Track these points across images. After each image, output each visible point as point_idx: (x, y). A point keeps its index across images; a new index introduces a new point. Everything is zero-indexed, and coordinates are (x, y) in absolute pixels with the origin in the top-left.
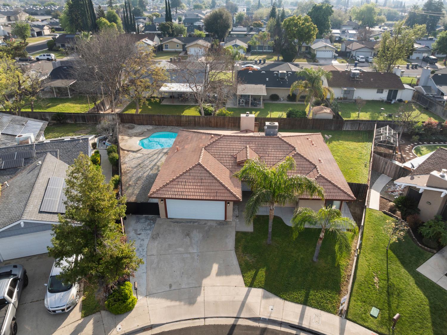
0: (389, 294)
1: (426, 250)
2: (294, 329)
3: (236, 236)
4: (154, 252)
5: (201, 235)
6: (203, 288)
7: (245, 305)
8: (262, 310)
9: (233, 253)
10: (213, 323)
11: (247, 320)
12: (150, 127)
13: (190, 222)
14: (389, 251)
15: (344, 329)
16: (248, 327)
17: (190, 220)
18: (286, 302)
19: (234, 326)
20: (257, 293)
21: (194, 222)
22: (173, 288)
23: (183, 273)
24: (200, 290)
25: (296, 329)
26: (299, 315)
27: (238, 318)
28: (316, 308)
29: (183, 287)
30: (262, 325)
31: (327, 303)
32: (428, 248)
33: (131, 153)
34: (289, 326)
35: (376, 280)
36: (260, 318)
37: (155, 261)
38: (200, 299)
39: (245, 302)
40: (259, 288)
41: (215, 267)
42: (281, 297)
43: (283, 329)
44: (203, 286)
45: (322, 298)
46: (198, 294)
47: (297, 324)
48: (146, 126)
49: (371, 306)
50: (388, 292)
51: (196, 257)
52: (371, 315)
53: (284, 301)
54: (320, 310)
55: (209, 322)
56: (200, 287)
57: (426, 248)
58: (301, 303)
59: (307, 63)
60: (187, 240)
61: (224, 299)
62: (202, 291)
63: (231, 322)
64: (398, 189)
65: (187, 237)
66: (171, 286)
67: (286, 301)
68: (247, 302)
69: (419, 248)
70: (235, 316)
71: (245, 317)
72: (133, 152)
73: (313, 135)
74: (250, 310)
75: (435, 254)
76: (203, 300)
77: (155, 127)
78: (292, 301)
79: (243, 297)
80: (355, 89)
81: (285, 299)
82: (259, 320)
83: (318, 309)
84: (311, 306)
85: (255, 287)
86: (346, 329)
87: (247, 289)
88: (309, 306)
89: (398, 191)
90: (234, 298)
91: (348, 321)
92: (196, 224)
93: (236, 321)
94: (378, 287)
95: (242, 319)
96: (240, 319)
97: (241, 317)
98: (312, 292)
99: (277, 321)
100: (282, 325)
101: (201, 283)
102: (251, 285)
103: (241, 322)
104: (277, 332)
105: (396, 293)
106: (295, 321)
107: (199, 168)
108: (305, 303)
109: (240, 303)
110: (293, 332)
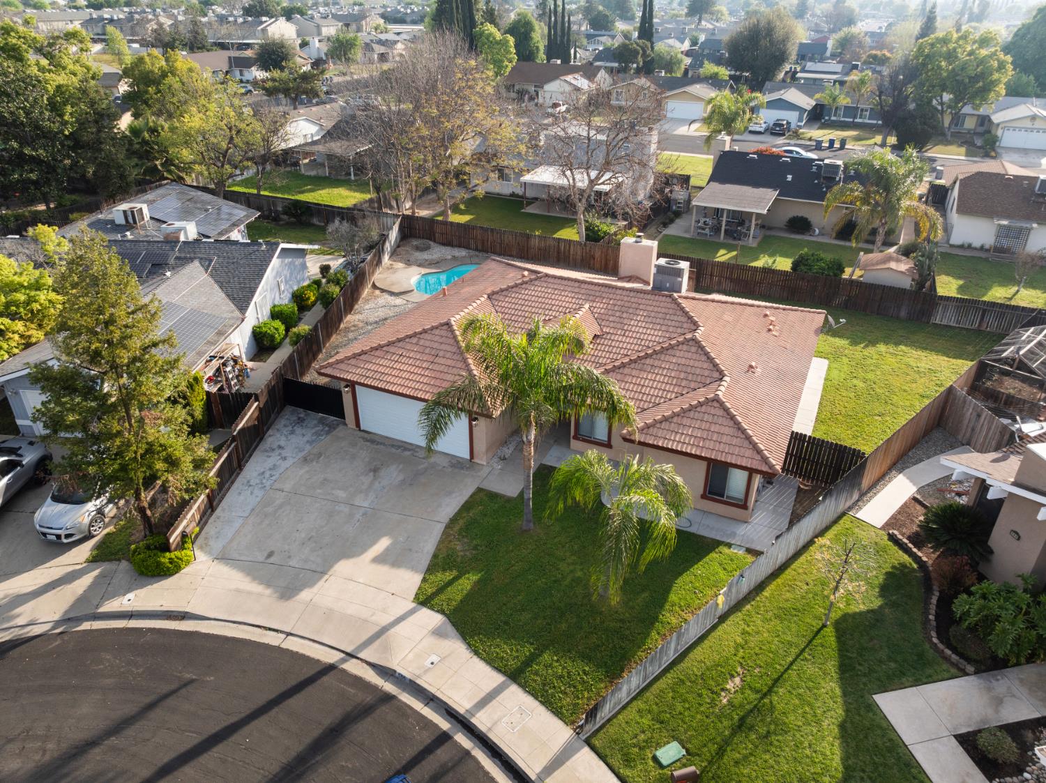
0: (740, 727)
1: (947, 659)
2: (452, 720)
3: (471, 496)
4: (288, 486)
5: (401, 478)
6: (326, 577)
7: (383, 637)
8: (411, 656)
9: (438, 529)
10: (295, 649)
11: (368, 667)
13: (399, 447)
15: (563, 763)
16: (358, 681)
17: (400, 444)
18: (476, 660)
19: (331, 668)
20: (428, 620)
21: (406, 449)
22: (272, 560)
23: (310, 539)
24: (320, 578)
25: (455, 722)
26: (482, 695)
27: (351, 655)
28: (532, 695)
29: (291, 563)
30: (389, 687)
31: (565, 693)
32: (954, 656)
33: (386, 296)
34: (446, 710)
35: (733, 684)
36: (395, 671)
37: (278, 502)
38: (305, 595)
39: (388, 630)
40: (438, 611)
41: (381, 545)
42: (469, 645)
43: (427, 712)
44: (330, 573)
45: (561, 677)
46: (310, 583)
47: (462, 711)
48: (456, 249)
49: (673, 737)
50: (742, 720)
51: (358, 516)
52: (655, 759)
53: (472, 654)
54: (541, 702)
55: (293, 645)
56: (324, 573)
57: (948, 652)
58: (504, 673)
59: (963, 158)
60: (367, 480)
61: (352, 610)
62: (321, 582)
63: (330, 657)
65: (371, 474)
66: (270, 555)
67: (475, 657)
68: (393, 631)
69: (927, 646)
70: (348, 650)
71: (367, 660)
72: (392, 294)
73: (796, 310)
74: (386, 649)
75: (967, 674)
76: (309, 599)
78: (490, 661)
79: (392, 619)
80: (1035, 225)
81: (476, 653)
82: (392, 675)
83: (536, 698)
84: (523, 686)
85: (431, 608)
86: (568, 763)
87: (414, 605)
88: (520, 685)
90: (372, 615)
91: (586, 749)
92: (408, 453)
93: (343, 661)
94: (725, 701)
95: (359, 662)
96: (354, 660)
97: (359, 656)
98: (546, 657)
99: (425, 689)
100: (431, 703)
101: (331, 567)
102: (425, 600)
103: (352, 667)
104: (409, 711)
105: (763, 730)
106: (462, 704)
107: (444, 333)
108: (515, 675)
109: (377, 629)
110: (444, 725)
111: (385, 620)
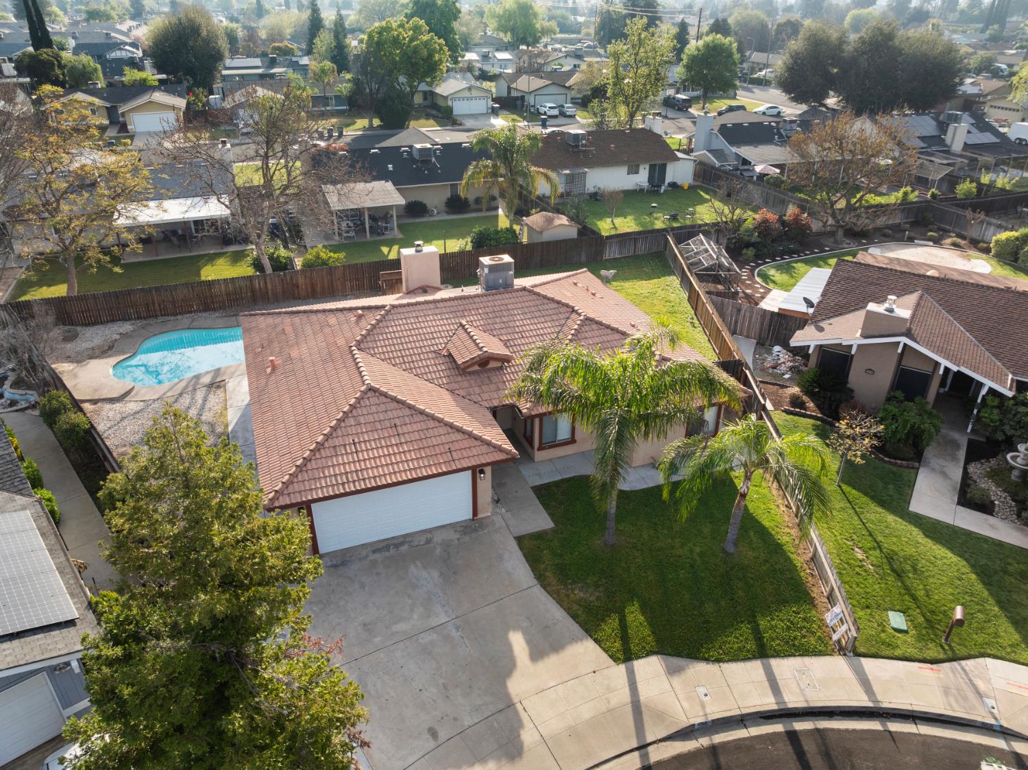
0: (899, 575)
1: (901, 466)
2: (774, 720)
3: (521, 549)
5: (436, 574)
6: (519, 706)
7: (643, 709)
8: (685, 704)
9: (538, 592)
11: (668, 743)
12: (127, 327)
13: (387, 548)
14: (844, 487)
15: (868, 680)
16: (679, 758)
17: (384, 544)
18: (725, 666)
20: (650, 668)
21: (397, 546)
22: (443, 735)
23: (445, 687)
24: (516, 713)
25: (778, 720)
26: (766, 684)
27: (643, 747)
28: (789, 656)
29: (467, 723)
30: (704, 741)
31: (804, 637)
32: (903, 462)
33: (108, 406)
34: (761, 718)
35: (859, 555)
36: (694, 725)
38: (528, 736)
39: (639, 701)
40: (647, 655)
41: (518, 642)
42: (707, 660)
43: (754, 731)
44: (516, 700)
45: (789, 628)
46: (515, 725)
47: (775, 707)
48: (110, 325)
49: (884, 610)
50: (893, 570)
51: (454, 633)
52: (897, 630)
53: (717, 665)
54: (800, 655)
56: (510, 705)
57: (899, 462)
58: (754, 658)
61: (587, 712)
62: (523, 715)
63: (631, 764)
64: (782, 360)
66: (433, 733)
67: (721, 664)
68: (642, 698)
69: (886, 465)
70: (635, 745)
71: (659, 737)
72: (112, 400)
73: (577, 274)
74: (660, 716)
75: (918, 469)
76: (538, 737)
77: (139, 323)
78: (735, 658)
79: (627, 690)
80: (586, 170)
81: (718, 661)
82: (692, 731)
83: (794, 656)
84: (777, 655)
85: (639, 658)
86: (870, 677)
87: (621, 667)
88: (773, 656)
89: (784, 363)
90: (609, 702)
91: (863, 660)
92: (404, 548)
93: (645, 757)
94: (870, 567)
95: (655, 745)
96: (650, 748)
97: (648, 741)
98: (763, 623)
99: (732, 717)
100: (747, 723)
101: (508, 696)
102: (624, 655)
103: (657, 754)
104: (747, 743)
105: (909, 568)
106: (768, 703)
107: (374, 400)
108: (762, 652)
109: (629, 709)
110: (778, 728)
111: (624, 694)
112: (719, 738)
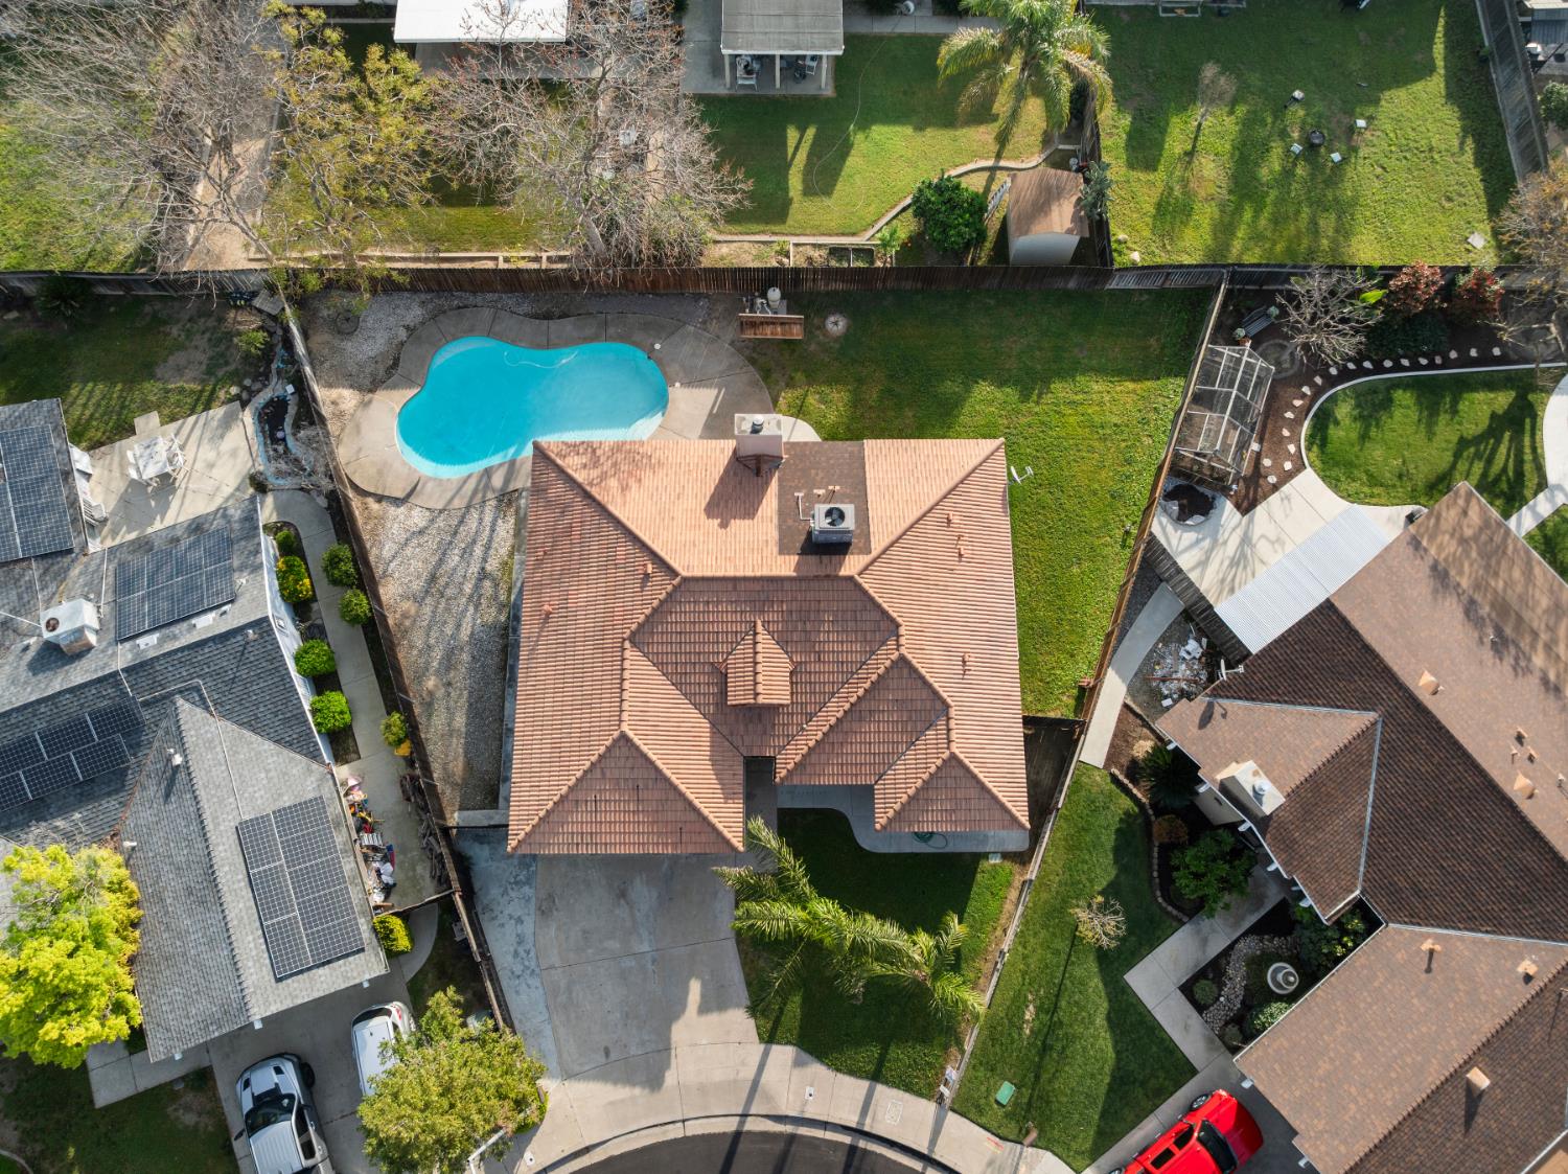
1: (1168, 913)
2: (849, 1134)
6: (673, 1051)
7: (759, 1089)
8: (790, 1097)
9: (731, 947)
10: (699, 1132)
11: (763, 1120)
15: (940, 1131)
16: (766, 1136)
18: (840, 1076)
19: (737, 1135)
20: (783, 1053)
22: (613, 1056)
23: (627, 1015)
24: (669, 1056)
25: (851, 1135)
26: (861, 1104)
27: (744, 1116)
28: (896, 1087)
29: (632, 1053)
30: (788, 1129)
31: (918, 1077)
32: (1173, 911)
33: (392, 511)
35: (1029, 1013)
36: (788, 1116)
38: (670, 1078)
39: (759, 1082)
40: (786, 1044)
41: (695, 989)
42: (829, 1065)
43: (829, 1135)
44: (673, 1046)
45: (910, 1066)
46: (665, 1065)
47: (855, 1125)
49: (1003, 1079)
51: (650, 967)
52: (997, 1102)
53: (835, 1072)
54: (904, 1090)
55: (695, 1129)
56: (668, 1049)
57: (1170, 908)
58: (867, 1078)
60: (622, 912)
61: (718, 1075)
62: (673, 1061)
63: (729, 1126)
64: (1179, 675)
65: (622, 902)
66: (607, 1053)
67: (838, 1074)
68: (764, 1079)
69: (1154, 909)
70: (740, 1112)
71: (760, 1114)
72: (396, 501)
74: (769, 1098)
75: (1182, 925)
76: (676, 1083)
78: (852, 1073)
79: (755, 1068)
81: (838, 1070)
82: (786, 1118)
83: (899, 1088)
84: (886, 1083)
85: (779, 1043)
86: (944, 1130)
87: (762, 1047)
88: (882, 1083)
90: (737, 1074)
91: (952, 1115)
93: (742, 1123)
94: (1028, 1032)
95: (754, 1118)
96: (748, 1119)
97: (751, 1113)
98: (892, 1053)
100: (829, 1129)
101: (668, 1039)
102: (770, 1037)
103: (752, 1125)
105: (1059, 1047)
106: (850, 1119)
107: (622, 751)
108: (876, 1076)
109: (749, 1084)
110: (847, 1139)
111: (751, 1073)
112: (803, 1131)
